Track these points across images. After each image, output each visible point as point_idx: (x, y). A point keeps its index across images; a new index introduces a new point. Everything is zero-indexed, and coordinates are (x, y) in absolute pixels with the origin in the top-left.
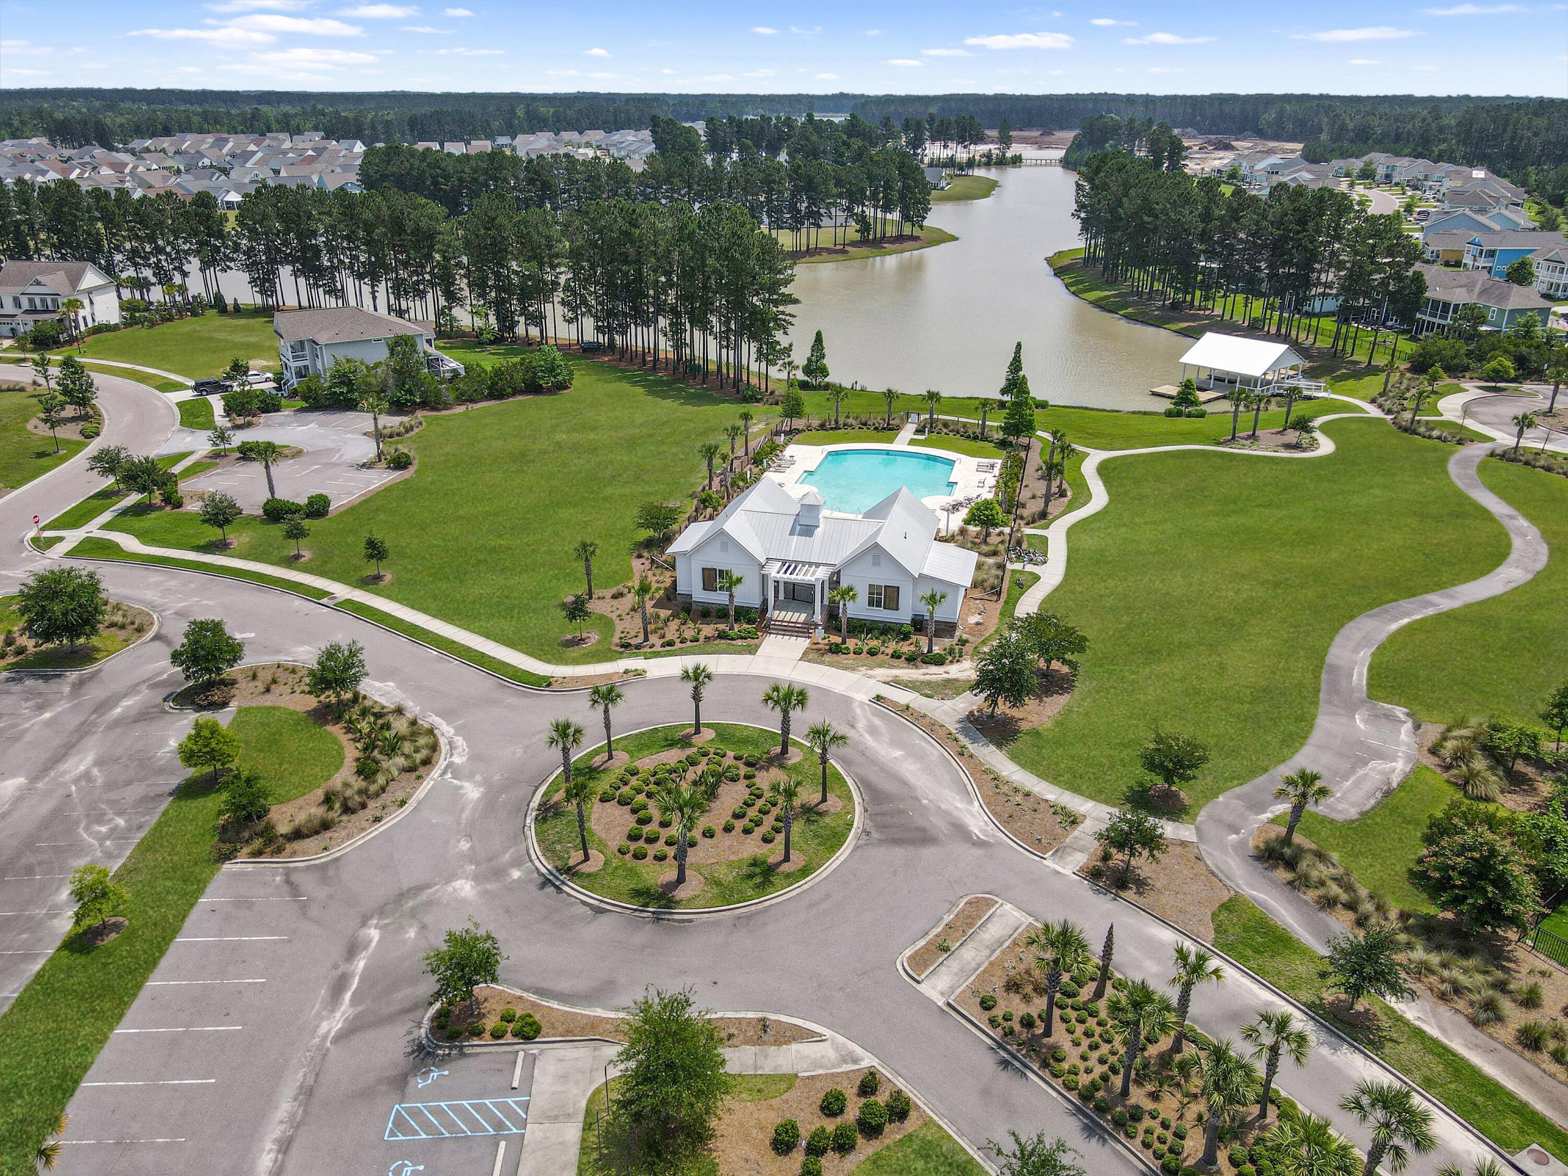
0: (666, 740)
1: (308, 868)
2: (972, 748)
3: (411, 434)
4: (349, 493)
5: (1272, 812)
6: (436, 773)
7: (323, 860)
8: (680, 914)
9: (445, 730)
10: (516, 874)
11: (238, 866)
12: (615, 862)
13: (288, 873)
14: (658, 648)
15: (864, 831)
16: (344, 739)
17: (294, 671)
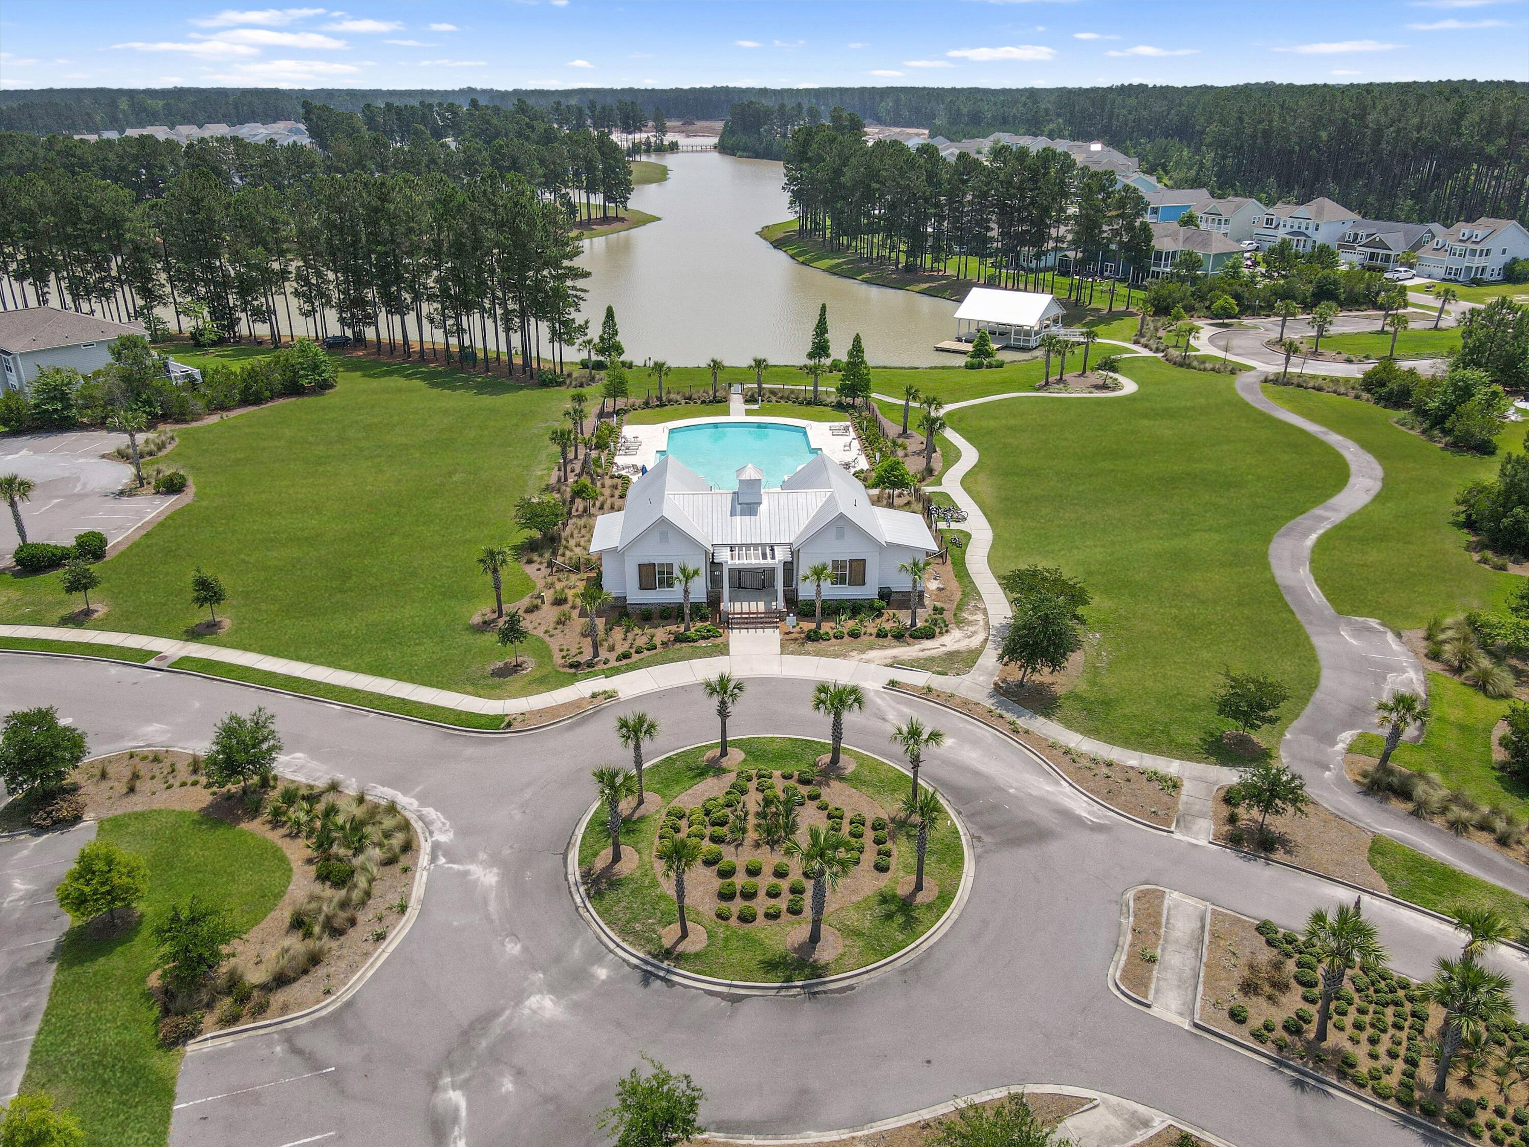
0: (691, 769)
1: (315, 1024)
2: (1022, 723)
3: (164, 452)
4: (120, 528)
5: (1343, 741)
6: (424, 859)
7: (330, 1009)
8: (834, 981)
9: (408, 803)
10: (602, 973)
11: (210, 1043)
12: (721, 932)
13: (289, 1038)
14: (613, 664)
15: (973, 837)
16: (275, 837)
17: (156, 759)
